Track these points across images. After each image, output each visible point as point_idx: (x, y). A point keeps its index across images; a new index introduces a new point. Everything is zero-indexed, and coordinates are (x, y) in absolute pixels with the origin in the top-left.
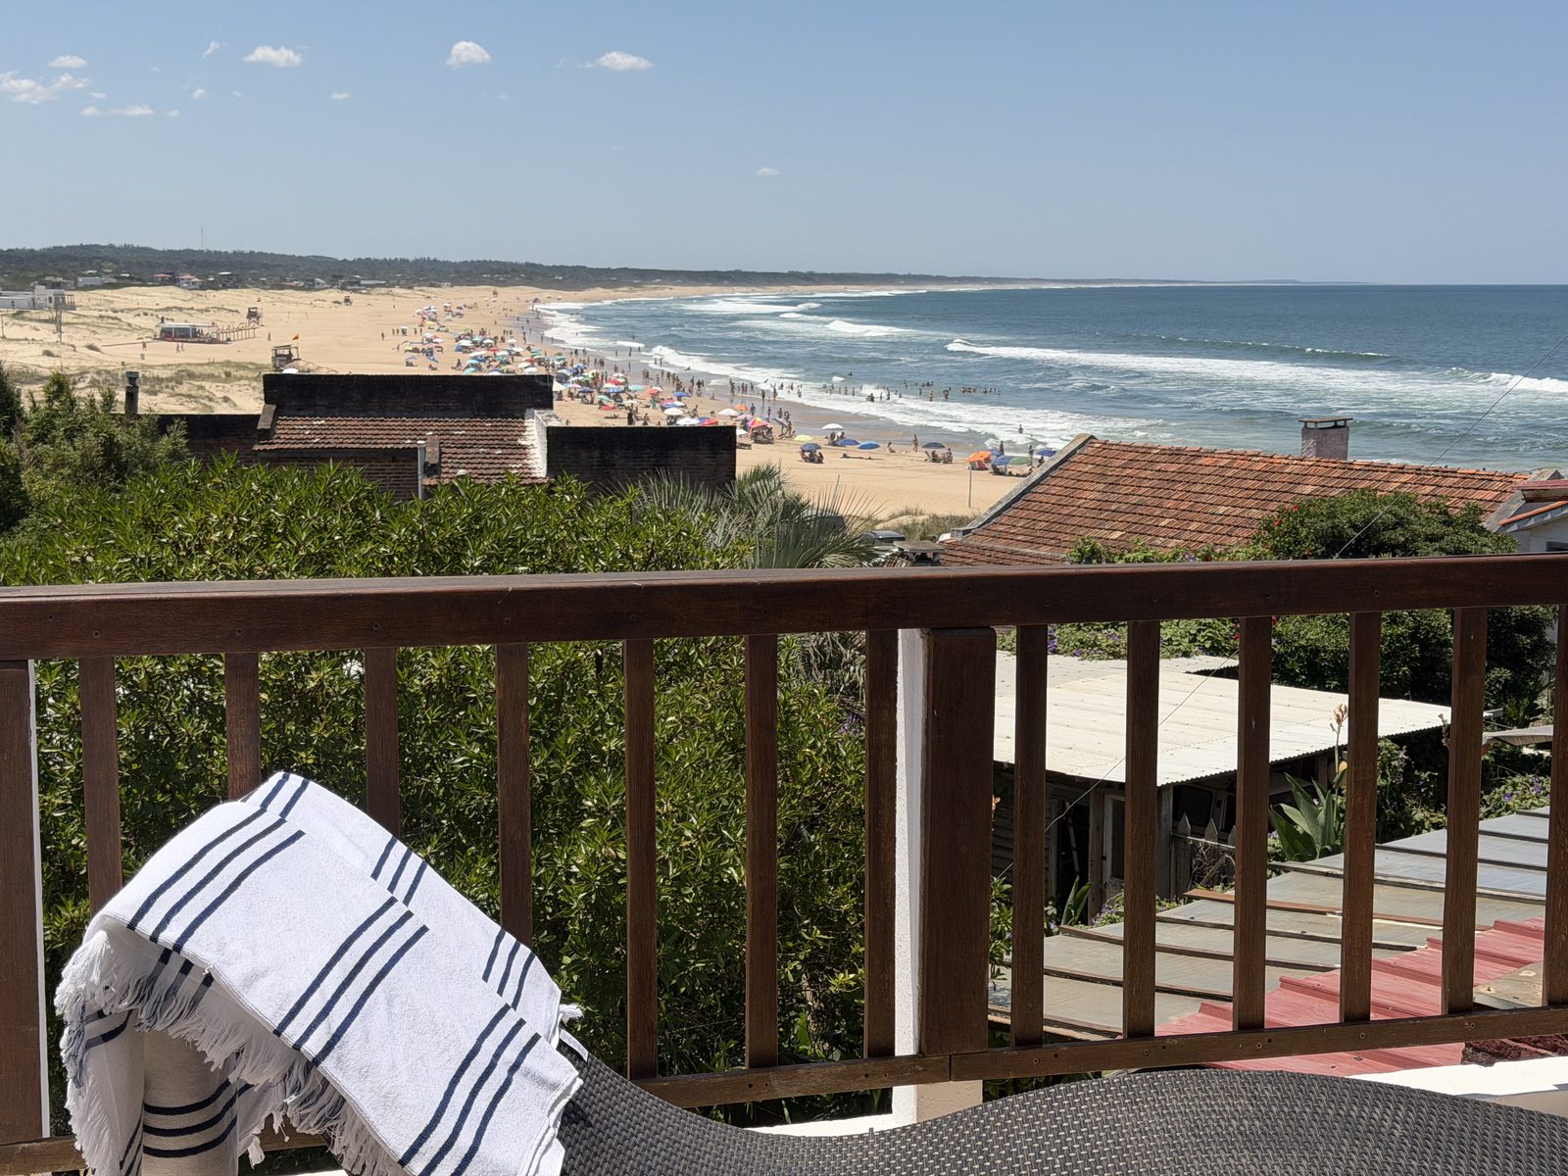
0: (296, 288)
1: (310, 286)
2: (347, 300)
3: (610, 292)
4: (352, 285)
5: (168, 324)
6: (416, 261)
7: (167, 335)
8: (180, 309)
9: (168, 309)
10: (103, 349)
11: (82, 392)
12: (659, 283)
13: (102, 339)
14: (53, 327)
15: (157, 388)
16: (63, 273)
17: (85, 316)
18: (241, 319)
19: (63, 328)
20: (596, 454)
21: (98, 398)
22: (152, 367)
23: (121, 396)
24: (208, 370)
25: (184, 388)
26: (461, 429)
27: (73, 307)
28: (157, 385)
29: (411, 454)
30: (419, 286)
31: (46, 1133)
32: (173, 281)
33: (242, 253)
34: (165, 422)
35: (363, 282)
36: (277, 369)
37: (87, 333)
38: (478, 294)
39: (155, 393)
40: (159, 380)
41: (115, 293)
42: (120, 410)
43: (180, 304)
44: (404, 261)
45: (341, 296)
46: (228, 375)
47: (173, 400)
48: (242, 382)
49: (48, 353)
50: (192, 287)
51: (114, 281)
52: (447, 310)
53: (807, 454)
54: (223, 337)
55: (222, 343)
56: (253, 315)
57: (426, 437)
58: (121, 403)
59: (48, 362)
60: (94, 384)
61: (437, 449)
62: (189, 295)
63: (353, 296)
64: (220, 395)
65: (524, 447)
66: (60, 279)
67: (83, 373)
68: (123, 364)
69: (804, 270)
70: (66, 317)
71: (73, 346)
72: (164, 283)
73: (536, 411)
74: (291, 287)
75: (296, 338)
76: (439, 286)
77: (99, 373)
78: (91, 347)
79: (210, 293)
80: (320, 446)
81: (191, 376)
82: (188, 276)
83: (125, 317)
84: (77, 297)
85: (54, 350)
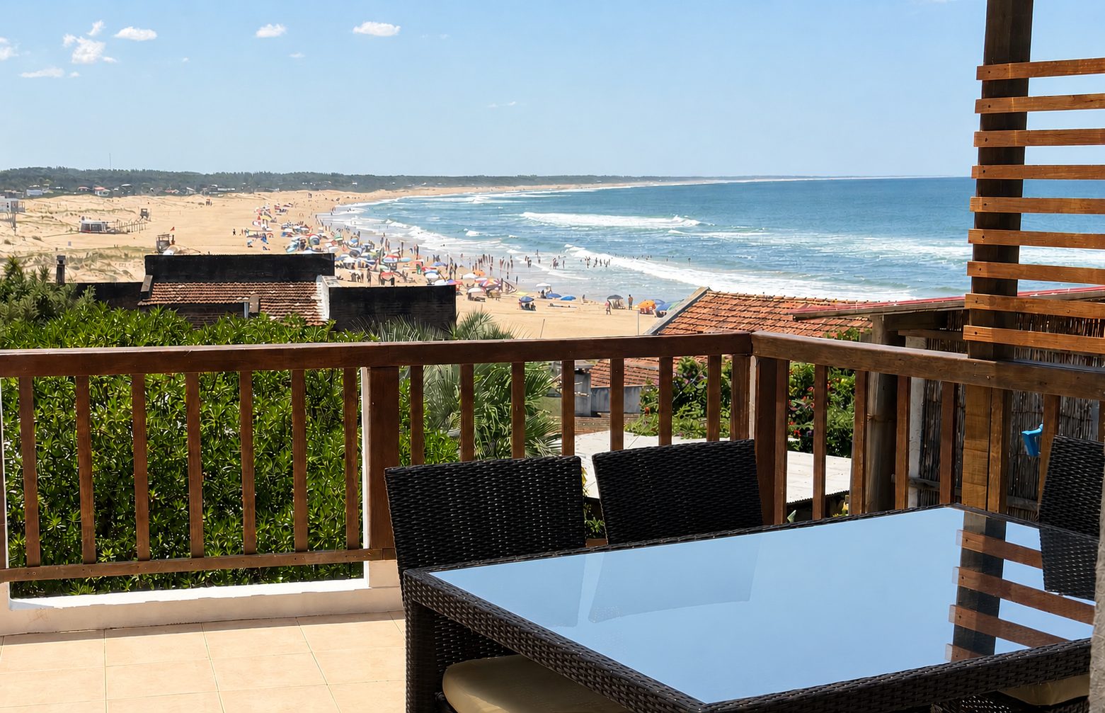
0: (174, 194)
1: (183, 193)
2: (208, 203)
3: (390, 193)
4: (212, 192)
5: (87, 221)
6: (256, 174)
7: (87, 229)
8: (96, 211)
9: (87, 211)
10: (42, 239)
11: (29, 269)
12: (425, 186)
13: (44, 232)
14: (9, 224)
15: (79, 266)
16: (15, 187)
17: (31, 217)
18: (135, 217)
19: (17, 225)
20: (362, 305)
21: (38, 272)
22: (76, 251)
23: (53, 271)
24: (113, 253)
25: (98, 264)
26: (272, 289)
27: (23, 210)
28: (79, 264)
29: (240, 307)
30: (258, 191)
31: (7, 567)
32: (91, 192)
33: (137, 171)
34: (82, 287)
35: (219, 189)
36: (160, 251)
37: (33, 229)
38: (299, 196)
39: (77, 268)
40: (80, 260)
41: (51, 200)
42: (53, 280)
43: (95, 207)
44: (248, 174)
45: (204, 199)
46: (126, 255)
47: (89, 273)
48: (136, 260)
49: (7, 242)
50: (104, 195)
51: (51, 192)
52: (276, 208)
53: (524, 304)
54: (125, 230)
55: (123, 233)
56: (144, 214)
57: (249, 295)
58: (54, 275)
59: (7, 248)
60: (37, 262)
61: (258, 303)
62: (101, 201)
63: (213, 200)
64: (121, 269)
65: (315, 301)
66: (14, 192)
67: (30, 256)
68: (57, 249)
69: (528, 174)
70: (19, 217)
71: (24, 237)
72: (84, 192)
73: (323, 277)
74: (171, 194)
75: (173, 229)
76: (272, 191)
77: (40, 255)
78: (36, 238)
79: (115, 199)
80: (181, 302)
81: (101, 256)
82: (101, 188)
83: (58, 217)
84: (28, 204)
85: (10, 239)
